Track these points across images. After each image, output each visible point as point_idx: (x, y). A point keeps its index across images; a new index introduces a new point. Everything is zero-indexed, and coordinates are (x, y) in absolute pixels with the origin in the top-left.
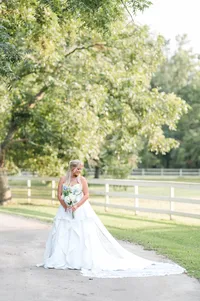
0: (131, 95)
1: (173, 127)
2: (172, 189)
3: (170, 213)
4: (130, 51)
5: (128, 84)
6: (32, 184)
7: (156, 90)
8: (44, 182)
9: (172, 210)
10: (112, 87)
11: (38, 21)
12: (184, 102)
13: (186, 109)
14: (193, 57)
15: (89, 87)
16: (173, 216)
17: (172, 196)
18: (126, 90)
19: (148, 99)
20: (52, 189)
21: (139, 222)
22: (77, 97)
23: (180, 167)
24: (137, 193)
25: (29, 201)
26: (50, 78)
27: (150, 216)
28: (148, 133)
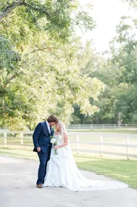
0: (70, 79)
1: (96, 99)
2: (101, 137)
3: (100, 152)
4: (69, 52)
5: (68, 72)
6: (7, 136)
7: (85, 76)
8: (13, 134)
9: (102, 150)
10: (58, 74)
11: (21, 34)
12: (102, 83)
14: (98, 53)
15: (46, 74)
16: (102, 154)
17: (102, 141)
18: (67, 76)
19: (81, 81)
20: (20, 139)
21: (82, 158)
23: (90, 123)
24: (78, 140)
25: (6, 146)
26: (21, 69)
27: (88, 154)
28: (80, 103)
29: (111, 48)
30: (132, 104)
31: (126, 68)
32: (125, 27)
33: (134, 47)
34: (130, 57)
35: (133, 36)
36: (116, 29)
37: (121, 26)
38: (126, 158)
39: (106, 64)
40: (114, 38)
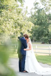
2: (36, 46)
4: (19, 11)
5: (18, 19)
7: (26, 21)
9: (37, 52)
13: (33, 26)
15: (9, 20)
18: (18, 21)
19: (24, 23)
22: (6, 22)
28: (24, 32)
29: (31, 12)
30: (40, 33)
31: (37, 19)
32: (37, 3)
33: (41, 11)
34: (39, 15)
35: (40, 7)
36: (33, 4)
37: (36, 3)
38: (48, 55)
39: (29, 18)
40: (32, 8)
